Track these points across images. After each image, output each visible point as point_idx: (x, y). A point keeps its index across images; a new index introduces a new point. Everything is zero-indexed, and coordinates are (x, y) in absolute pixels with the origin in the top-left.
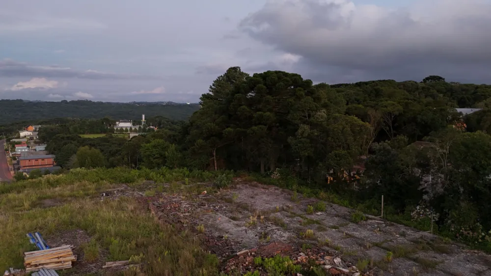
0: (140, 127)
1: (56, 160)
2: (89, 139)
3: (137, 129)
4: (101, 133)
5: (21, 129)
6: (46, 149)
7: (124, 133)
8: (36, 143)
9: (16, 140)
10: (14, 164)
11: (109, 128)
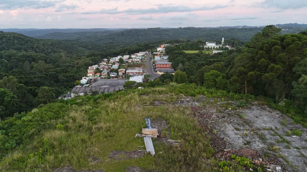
0: (220, 47)
1: (172, 65)
2: (189, 54)
3: (218, 48)
4: (197, 50)
5: (158, 46)
6: (168, 58)
7: (210, 50)
8: (164, 55)
9: (155, 53)
10: (154, 66)
11: (201, 46)
